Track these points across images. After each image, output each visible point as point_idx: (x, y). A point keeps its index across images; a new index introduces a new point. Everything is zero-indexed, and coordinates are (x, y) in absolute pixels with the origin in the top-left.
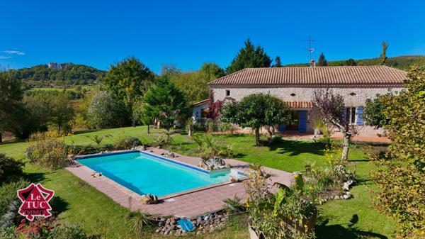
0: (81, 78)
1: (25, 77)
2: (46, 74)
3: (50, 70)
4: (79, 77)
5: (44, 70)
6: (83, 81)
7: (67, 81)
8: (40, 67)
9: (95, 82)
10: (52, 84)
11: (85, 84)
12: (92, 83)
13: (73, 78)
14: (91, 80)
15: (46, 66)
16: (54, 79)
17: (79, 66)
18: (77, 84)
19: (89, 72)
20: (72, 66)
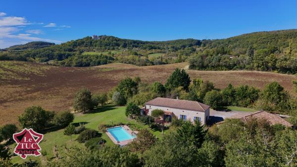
0: (111, 45)
1: (79, 45)
2: (91, 43)
3: (93, 40)
4: (109, 45)
5: (89, 40)
6: (112, 47)
7: (103, 48)
8: (88, 38)
9: (119, 48)
10: (94, 49)
11: (113, 49)
12: (117, 49)
13: (106, 45)
14: (117, 47)
15: (91, 38)
16: (96, 46)
17: (110, 37)
18: (108, 49)
19: (115, 41)
20: (106, 37)
